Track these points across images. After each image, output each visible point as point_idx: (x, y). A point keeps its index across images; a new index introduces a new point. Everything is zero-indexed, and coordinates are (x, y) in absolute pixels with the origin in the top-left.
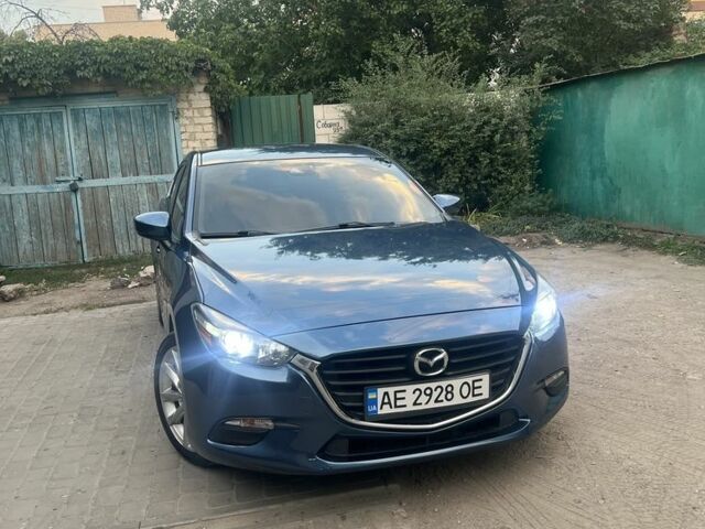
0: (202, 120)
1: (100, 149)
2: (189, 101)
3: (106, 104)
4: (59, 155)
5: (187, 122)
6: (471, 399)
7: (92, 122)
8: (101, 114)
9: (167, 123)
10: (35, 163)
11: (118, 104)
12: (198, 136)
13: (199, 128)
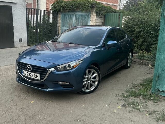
0: (94, 18)
1: (78, 22)
2: (93, 14)
3: (80, 13)
4: (72, 23)
5: (92, 18)
6: (36, 78)
7: (77, 17)
8: (79, 15)
9: (88, 18)
10: (69, 24)
11: (82, 13)
12: (93, 21)
13: (93, 20)
